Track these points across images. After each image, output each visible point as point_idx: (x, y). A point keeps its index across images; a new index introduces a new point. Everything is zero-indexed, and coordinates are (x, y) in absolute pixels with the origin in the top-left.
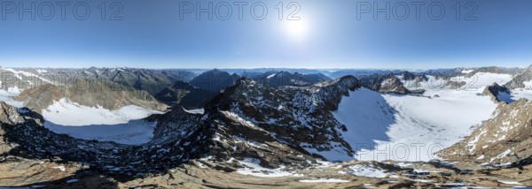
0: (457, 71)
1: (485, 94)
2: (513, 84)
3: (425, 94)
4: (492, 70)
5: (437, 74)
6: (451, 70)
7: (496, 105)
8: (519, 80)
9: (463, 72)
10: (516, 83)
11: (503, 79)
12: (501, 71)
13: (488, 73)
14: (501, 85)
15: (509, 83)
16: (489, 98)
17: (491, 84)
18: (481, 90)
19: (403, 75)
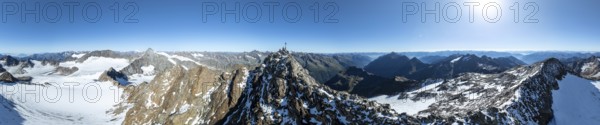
0: (65, 55)
1: (102, 79)
2: (131, 70)
3: (33, 81)
4: (106, 54)
5: (44, 59)
6: (59, 54)
7: (121, 90)
8: (136, 66)
9: (74, 56)
10: (134, 68)
11: (120, 64)
12: (116, 55)
13: (102, 58)
14: (118, 70)
15: (125, 69)
16: (109, 83)
17: (108, 69)
18: (97, 76)
19: (5, 60)
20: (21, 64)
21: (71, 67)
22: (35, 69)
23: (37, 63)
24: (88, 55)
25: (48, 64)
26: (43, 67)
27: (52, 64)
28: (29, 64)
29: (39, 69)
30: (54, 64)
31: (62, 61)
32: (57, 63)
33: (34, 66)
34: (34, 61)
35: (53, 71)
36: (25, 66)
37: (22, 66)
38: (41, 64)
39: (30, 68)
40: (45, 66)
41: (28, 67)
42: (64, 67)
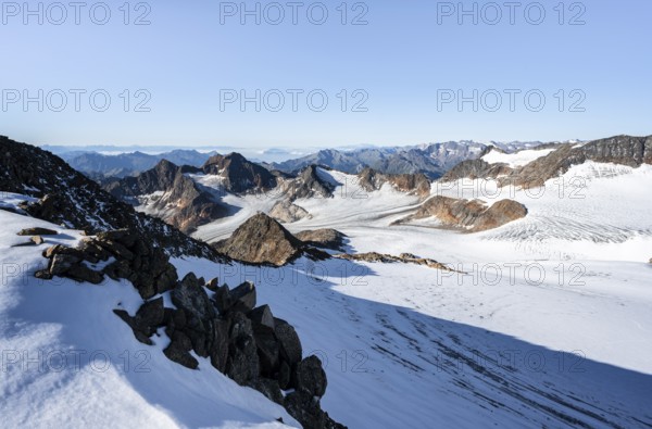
5: (375, 169)
6: (416, 151)
9: (492, 158)
19: (223, 174)
20: (283, 184)
21: (489, 203)
22: (338, 202)
23: (350, 182)
24: (562, 159)
25: (386, 187)
26: (370, 195)
27: (400, 186)
28: (316, 184)
29: (356, 202)
30: (411, 186)
31: (435, 176)
32: (419, 185)
33: (338, 188)
34: (333, 173)
35: (414, 213)
36: (299, 192)
37: (290, 193)
38: (362, 184)
39: (320, 196)
40: (375, 192)
41: (312, 194)
42: (453, 200)
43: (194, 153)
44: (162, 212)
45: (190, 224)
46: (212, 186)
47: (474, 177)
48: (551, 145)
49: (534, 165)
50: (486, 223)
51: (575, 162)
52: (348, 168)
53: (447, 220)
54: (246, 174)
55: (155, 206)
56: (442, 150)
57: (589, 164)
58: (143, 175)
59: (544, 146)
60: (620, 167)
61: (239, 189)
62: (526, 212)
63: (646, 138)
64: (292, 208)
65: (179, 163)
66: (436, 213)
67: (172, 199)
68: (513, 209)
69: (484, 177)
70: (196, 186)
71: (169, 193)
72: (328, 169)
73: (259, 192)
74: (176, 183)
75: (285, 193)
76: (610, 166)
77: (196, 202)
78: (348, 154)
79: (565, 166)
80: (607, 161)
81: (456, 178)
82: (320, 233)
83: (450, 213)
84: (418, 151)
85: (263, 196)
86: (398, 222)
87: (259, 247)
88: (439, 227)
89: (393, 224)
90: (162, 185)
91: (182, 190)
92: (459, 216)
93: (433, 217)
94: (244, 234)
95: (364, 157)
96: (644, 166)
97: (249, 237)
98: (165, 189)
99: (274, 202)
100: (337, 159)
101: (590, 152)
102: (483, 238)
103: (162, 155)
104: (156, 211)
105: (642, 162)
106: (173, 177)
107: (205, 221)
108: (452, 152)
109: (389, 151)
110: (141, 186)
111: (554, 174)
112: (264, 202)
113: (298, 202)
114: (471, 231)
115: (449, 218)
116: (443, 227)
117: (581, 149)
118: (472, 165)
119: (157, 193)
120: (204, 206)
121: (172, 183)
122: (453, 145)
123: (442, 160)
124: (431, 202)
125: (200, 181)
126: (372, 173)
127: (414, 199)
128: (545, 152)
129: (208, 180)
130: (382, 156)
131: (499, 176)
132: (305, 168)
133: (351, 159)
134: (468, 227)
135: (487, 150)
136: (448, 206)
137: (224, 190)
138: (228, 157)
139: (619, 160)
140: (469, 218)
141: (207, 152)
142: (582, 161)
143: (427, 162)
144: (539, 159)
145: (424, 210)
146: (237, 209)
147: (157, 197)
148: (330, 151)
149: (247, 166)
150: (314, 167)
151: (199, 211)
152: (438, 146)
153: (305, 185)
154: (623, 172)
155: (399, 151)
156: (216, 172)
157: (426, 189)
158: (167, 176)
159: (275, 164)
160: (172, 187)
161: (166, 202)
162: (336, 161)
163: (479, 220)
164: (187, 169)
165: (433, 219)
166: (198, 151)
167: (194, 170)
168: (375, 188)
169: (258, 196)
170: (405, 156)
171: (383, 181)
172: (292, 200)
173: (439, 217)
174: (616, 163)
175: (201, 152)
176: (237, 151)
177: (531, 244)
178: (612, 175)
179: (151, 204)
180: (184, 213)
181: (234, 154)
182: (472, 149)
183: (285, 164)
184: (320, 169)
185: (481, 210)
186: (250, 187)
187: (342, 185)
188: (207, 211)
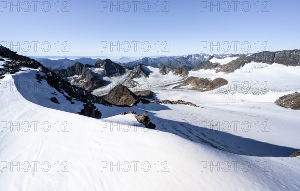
5: (166, 65)
6: (183, 58)
9: (214, 61)
19: (103, 68)
20: (128, 72)
21: (213, 79)
22: (151, 79)
23: (156, 71)
24: (242, 61)
25: (171, 73)
26: (164, 76)
27: (177, 72)
28: (142, 72)
29: (158, 79)
30: (181, 72)
31: (191, 68)
32: (184, 72)
33: (151, 74)
34: (149, 67)
35: (182, 83)
36: (135, 75)
37: (131, 75)
38: (161, 72)
39: (144, 77)
40: (166, 75)
41: (140, 76)
42: (198, 78)
43: (90, 59)
44: (78, 84)
45: (90, 89)
46: (99, 73)
47: (206, 69)
48: (238, 55)
49: (230, 63)
50: (211, 87)
51: (247, 62)
52: (155, 65)
53: (195, 86)
54: (113, 68)
55: (75, 81)
56: (193, 57)
57: (253, 63)
58: (69, 68)
59: (235, 56)
60: (265, 64)
61: (110, 74)
62: (227, 83)
63: (276, 52)
64: (132, 82)
65: (84, 63)
66: (191, 83)
67: (82, 78)
68: (222, 82)
69: (210, 68)
70: (92, 73)
71: (81, 76)
72: (147, 65)
73: (118, 75)
74: (83, 71)
75: (129, 75)
76: (261, 64)
77: (92, 80)
78: (155, 59)
79: (243, 64)
80: (260, 62)
81: (199, 69)
82: (144, 92)
83: (197, 83)
84: (184, 58)
85: (121, 77)
86: (176, 87)
87: (120, 98)
88: (192, 89)
89: (174, 88)
90: (77, 73)
91: (86, 74)
92: (200, 85)
93: (190, 85)
94: (114, 93)
95: (161, 60)
96: (274, 64)
97: (116, 94)
98: (79, 74)
99: (125, 79)
100: (150, 61)
101: (253, 58)
102: (210, 93)
103: (76, 60)
104: (76, 84)
105: (273, 62)
106: (82, 69)
107: (96, 88)
108: (197, 58)
109: (172, 58)
110: (69, 73)
111: (239, 67)
112: (121, 79)
113: (135, 79)
114: (205, 91)
115: (196, 85)
116: (194, 89)
117: (250, 57)
118: (205, 64)
119: (75, 76)
120: (96, 81)
121: (82, 71)
122: (198, 55)
123: (193, 62)
124: (189, 79)
125: (94, 71)
126: (165, 67)
127: (182, 78)
128: (235, 58)
129: (96, 70)
130: (169, 60)
131: (216, 68)
132: (137, 65)
133: (156, 61)
134: (204, 89)
135: (211, 57)
136: (196, 81)
137: (104, 75)
138: (105, 61)
139: (265, 61)
140: (204, 85)
141: (96, 58)
142: (250, 62)
143: (187, 62)
144: (233, 61)
145: (186, 82)
146: (110, 82)
147: (76, 78)
148: (147, 58)
149: (113, 64)
150: (141, 65)
151: (93, 83)
152: (192, 55)
153: (138, 72)
154: (266, 66)
155: (175, 58)
156: (100, 67)
157: (187, 74)
158: (79, 69)
159: (124, 63)
160: (82, 73)
161: (80, 80)
162: (150, 62)
163: (209, 86)
164: (88, 66)
165: (190, 86)
166: (92, 58)
167: (91, 66)
168: (166, 73)
169: (118, 77)
170: (178, 60)
171: (169, 70)
172: (132, 78)
173: (192, 85)
174: (263, 63)
175: (93, 58)
176: (109, 58)
177: (229, 95)
178: (262, 67)
179: (73, 81)
180: (87, 84)
181: (107, 59)
182: (205, 57)
183: (129, 64)
184: (143, 66)
185: (209, 82)
186: (115, 73)
187: (152, 72)
188: (97, 83)
